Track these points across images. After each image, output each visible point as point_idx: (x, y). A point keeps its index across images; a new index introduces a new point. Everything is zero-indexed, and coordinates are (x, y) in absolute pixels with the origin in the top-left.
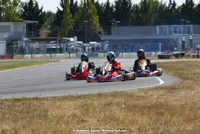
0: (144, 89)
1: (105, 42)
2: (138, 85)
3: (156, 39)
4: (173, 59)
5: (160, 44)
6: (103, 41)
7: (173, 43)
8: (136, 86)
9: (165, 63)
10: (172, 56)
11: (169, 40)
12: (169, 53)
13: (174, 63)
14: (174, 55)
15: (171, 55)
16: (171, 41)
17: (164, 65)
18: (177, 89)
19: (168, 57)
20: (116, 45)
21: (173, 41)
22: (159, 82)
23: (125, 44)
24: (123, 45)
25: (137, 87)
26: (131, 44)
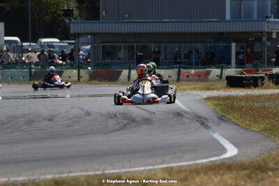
0: (180, 170)
1: (82, 39)
2: (167, 159)
3: (221, 34)
4: (269, 87)
5: (233, 45)
6: (76, 36)
7: (269, 43)
8: (159, 160)
9: (246, 98)
10: (266, 81)
11: (258, 37)
12: (256, 71)
13: (270, 98)
14: (271, 77)
15: (262, 78)
16: (264, 39)
17: (243, 103)
18: (272, 170)
19: (255, 83)
20: (113, 47)
21: (270, 38)
22: (224, 150)
23: (135, 44)
24: (131, 49)
25: (164, 162)
26: (153, 47)
